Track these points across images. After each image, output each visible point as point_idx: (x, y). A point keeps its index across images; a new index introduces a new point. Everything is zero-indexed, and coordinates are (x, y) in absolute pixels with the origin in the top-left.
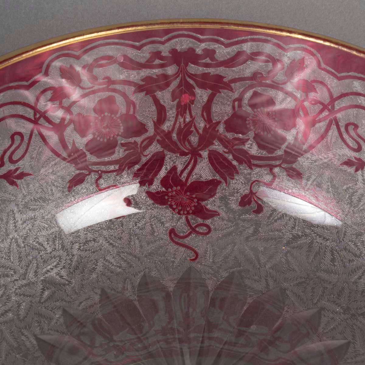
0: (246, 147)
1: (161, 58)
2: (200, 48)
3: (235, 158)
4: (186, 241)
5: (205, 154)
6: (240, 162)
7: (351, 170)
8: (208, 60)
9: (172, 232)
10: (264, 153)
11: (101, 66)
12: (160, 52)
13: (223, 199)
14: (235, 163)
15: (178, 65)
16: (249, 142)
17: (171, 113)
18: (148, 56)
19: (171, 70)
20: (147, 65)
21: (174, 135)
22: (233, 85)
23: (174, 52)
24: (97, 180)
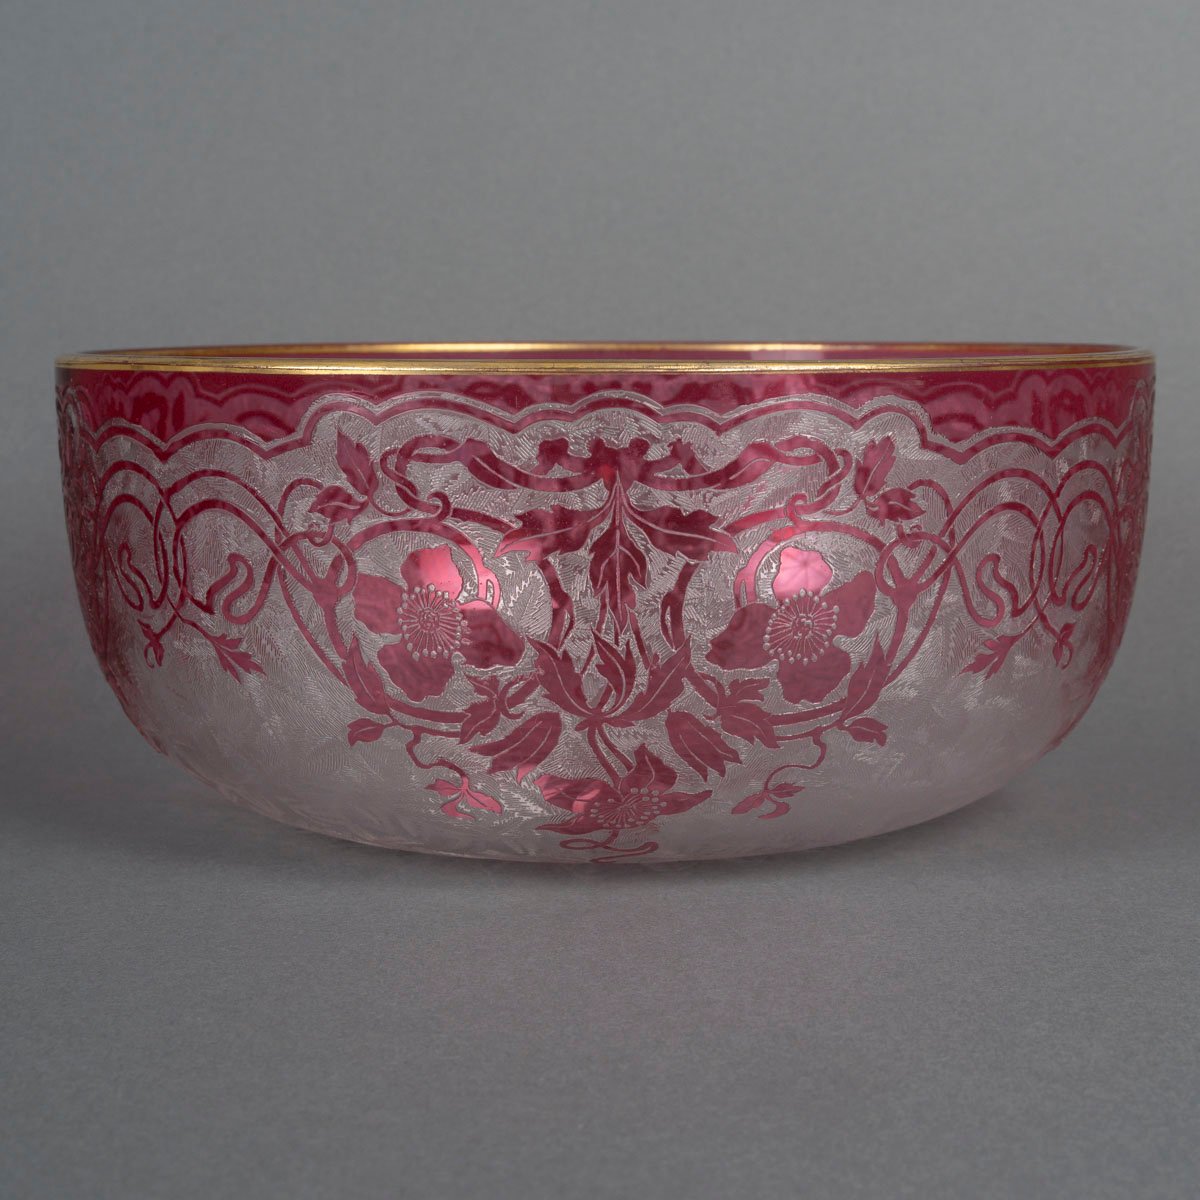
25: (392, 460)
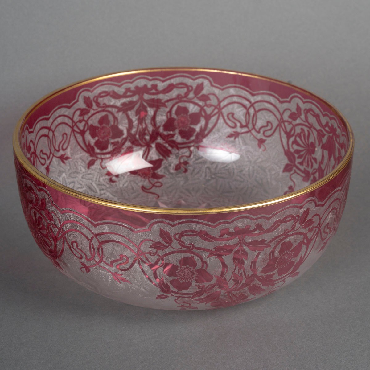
0: (175, 138)
1: (131, 91)
2: (150, 84)
3: (170, 145)
4: (152, 190)
5: (153, 145)
6: (172, 147)
7: (232, 139)
8: (154, 91)
9: (143, 188)
10: (185, 140)
11: (102, 97)
12: (130, 88)
13: (166, 168)
14: (170, 148)
15: (139, 95)
16: (176, 135)
17: (135, 123)
18: (124, 90)
19: (135, 98)
20: (124, 96)
21: (137, 136)
22: (167, 104)
23: (137, 87)
24: (101, 163)
25: (177, 236)
